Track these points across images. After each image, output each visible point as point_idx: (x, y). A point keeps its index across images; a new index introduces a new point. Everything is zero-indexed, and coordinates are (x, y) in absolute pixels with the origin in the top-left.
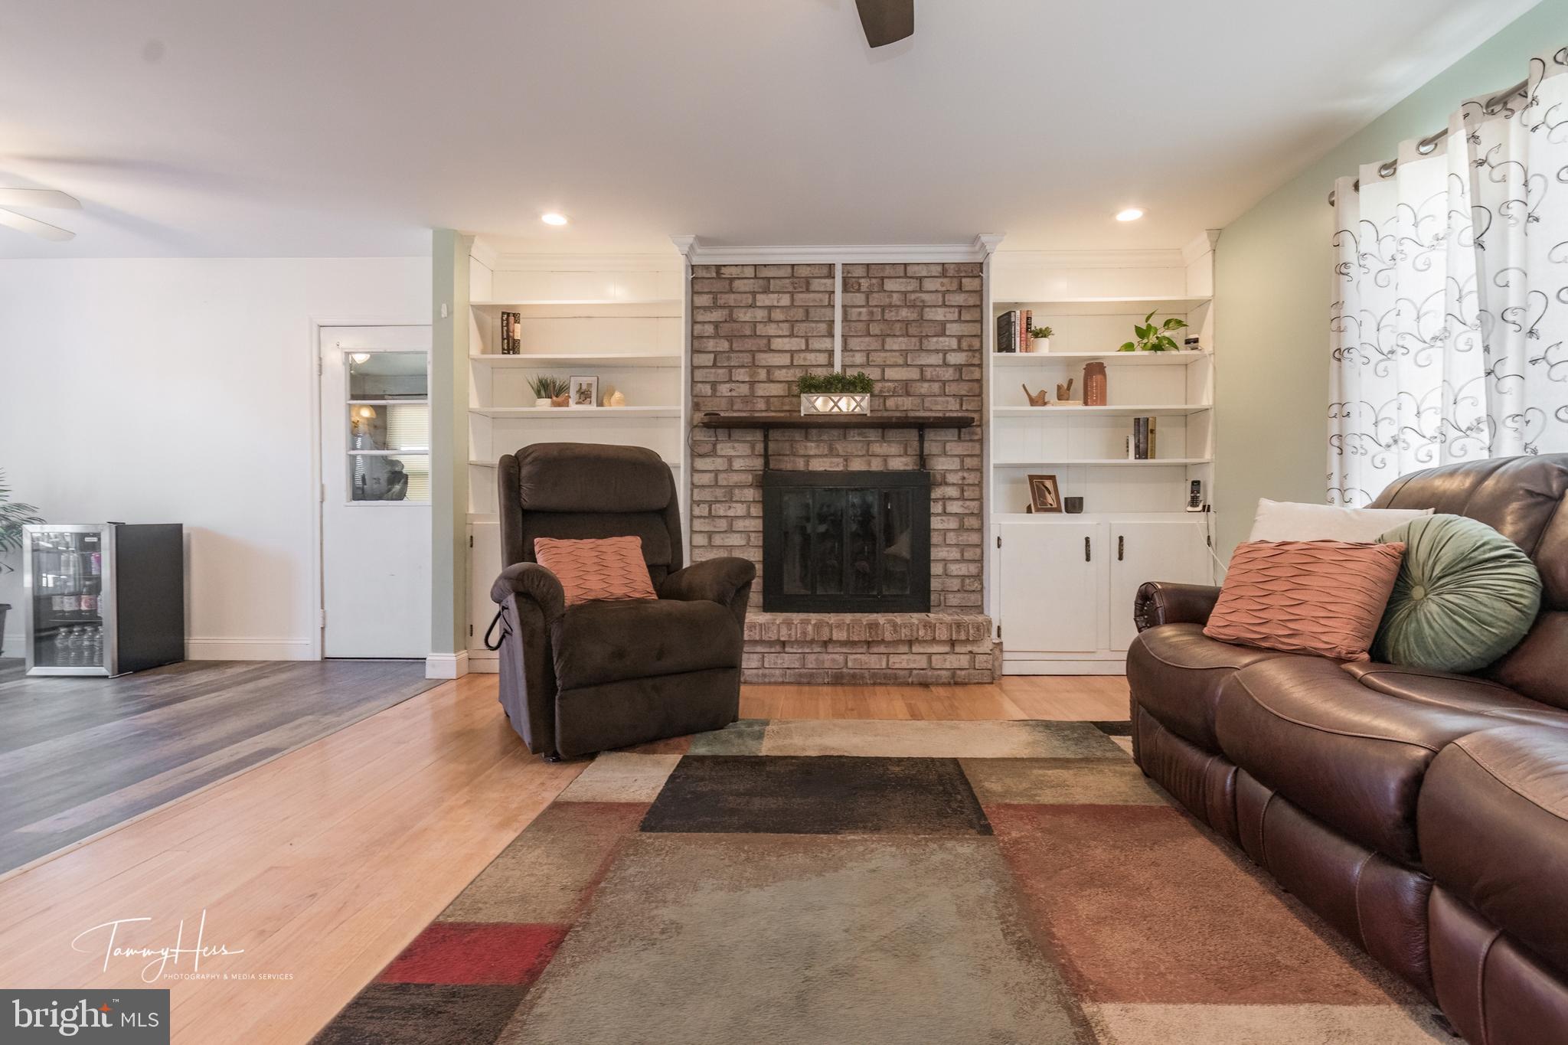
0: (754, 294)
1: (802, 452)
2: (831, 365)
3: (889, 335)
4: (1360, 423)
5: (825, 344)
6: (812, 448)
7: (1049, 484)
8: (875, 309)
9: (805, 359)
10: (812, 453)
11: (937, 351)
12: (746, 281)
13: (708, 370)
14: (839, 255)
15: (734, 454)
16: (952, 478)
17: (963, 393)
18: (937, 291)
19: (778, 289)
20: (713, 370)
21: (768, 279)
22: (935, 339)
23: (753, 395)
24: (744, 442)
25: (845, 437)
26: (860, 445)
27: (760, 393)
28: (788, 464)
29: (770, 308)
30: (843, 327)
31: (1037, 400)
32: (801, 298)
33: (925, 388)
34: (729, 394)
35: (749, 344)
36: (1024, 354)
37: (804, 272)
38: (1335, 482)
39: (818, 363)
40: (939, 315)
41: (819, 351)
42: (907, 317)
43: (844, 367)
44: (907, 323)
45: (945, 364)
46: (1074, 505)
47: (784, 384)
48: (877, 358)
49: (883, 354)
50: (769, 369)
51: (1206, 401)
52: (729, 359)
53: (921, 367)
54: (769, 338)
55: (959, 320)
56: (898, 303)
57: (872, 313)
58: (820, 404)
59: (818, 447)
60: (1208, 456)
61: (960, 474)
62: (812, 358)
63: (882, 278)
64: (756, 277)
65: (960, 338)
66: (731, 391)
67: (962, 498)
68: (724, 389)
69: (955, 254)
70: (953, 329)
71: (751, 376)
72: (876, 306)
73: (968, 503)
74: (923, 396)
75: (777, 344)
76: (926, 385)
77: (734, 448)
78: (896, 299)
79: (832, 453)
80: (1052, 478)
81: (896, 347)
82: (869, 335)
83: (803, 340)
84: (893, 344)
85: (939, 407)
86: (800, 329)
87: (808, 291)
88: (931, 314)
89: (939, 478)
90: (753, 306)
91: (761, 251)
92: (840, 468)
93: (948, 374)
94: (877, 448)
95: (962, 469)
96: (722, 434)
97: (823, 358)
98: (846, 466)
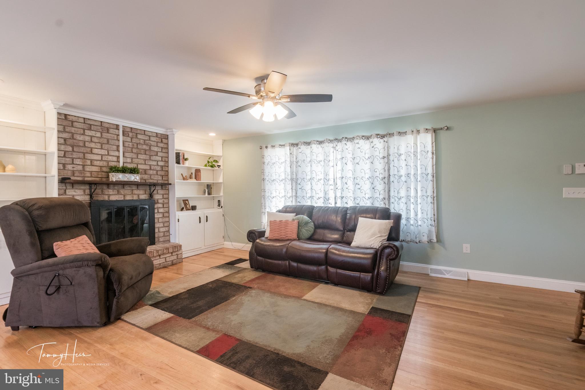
0: (84, 129)
1: (107, 193)
2: (118, 162)
3: (139, 153)
5: (116, 153)
6: (111, 192)
7: (187, 202)
8: (135, 144)
9: (107, 158)
10: (111, 193)
11: (155, 161)
12: (80, 124)
13: (61, 158)
14: (122, 123)
15: (75, 194)
16: (160, 201)
17: (163, 174)
18: (155, 141)
19: (95, 129)
20: (64, 159)
21: (91, 125)
22: (155, 157)
23: (84, 170)
24: (80, 189)
25: (124, 187)
26: (129, 191)
27: (88, 170)
28: (101, 198)
29: (92, 137)
30: (123, 149)
31: (185, 178)
32: (105, 135)
33: (151, 172)
34: (72, 169)
35: (83, 150)
36: (183, 165)
37: (106, 125)
39: (113, 160)
40: (156, 149)
41: (113, 156)
42: (145, 148)
43: (124, 163)
44: (146, 150)
45: (158, 165)
46: (194, 208)
47: (98, 167)
48: (135, 161)
49: (137, 160)
50: (92, 161)
51: (221, 181)
52: (72, 154)
53: (150, 165)
54: (92, 148)
55: (162, 152)
56: (143, 143)
57: (133, 145)
59: (113, 191)
60: (222, 194)
61: (163, 200)
62: (110, 158)
63: (137, 134)
64: (84, 123)
65: (162, 157)
66: (73, 168)
67: (163, 207)
68: (70, 167)
69: (160, 131)
70: (160, 154)
71: (83, 163)
72: (135, 143)
73: (165, 209)
74: (151, 175)
75: (95, 151)
76: (151, 171)
77: (75, 191)
78: (142, 141)
79: (119, 193)
80: (188, 200)
81: (142, 158)
82: (132, 152)
83: (107, 151)
84: (140, 156)
85: (156, 179)
86: (105, 146)
87: (108, 132)
88: (153, 148)
89: (156, 201)
90: (84, 134)
92: (122, 199)
93: (159, 168)
94: (136, 192)
95: (163, 198)
96: (69, 186)
97: (115, 159)
98: (124, 198)
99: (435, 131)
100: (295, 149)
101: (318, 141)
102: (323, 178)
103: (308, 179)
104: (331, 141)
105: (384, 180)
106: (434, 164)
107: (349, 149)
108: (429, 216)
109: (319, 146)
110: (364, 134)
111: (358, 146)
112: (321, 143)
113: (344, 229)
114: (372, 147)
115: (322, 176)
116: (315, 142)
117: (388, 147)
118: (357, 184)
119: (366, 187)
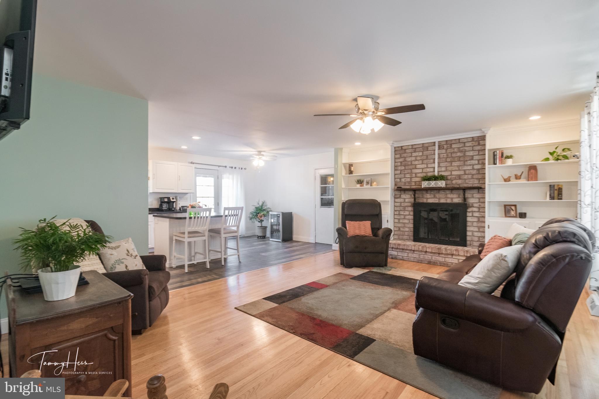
0: (411, 153)
1: (425, 197)
2: (434, 171)
3: (453, 161)
5: (432, 165)
6: (428, 196)
7: (513, 208)
8: (449, 154)
9: (426, 170)
10: (428, 197)
11: (470, 165)
12: (409, 150)
13: (399, 175)
14: (437, 139)
15: (406, 197)
16: (475, 205)
17: (480, 178)
18: (470, 146)
19: (418, 151)
20: (400, 175)
21: (416, 148)
22: (469, 161)
23: (411, 181)
24: (408, 194)
25: (439, 193)
26: (443, 195)
27: (413, 181)
28: (421, 201)
29: (416, 156)
30: (438, 160)
31: (507, 180)
32: (426, 153)
33: (466, 177)
34: (405, 181)
35: (410, 167)
36: (500, 165)
37: (426, 145)
39: (431, 171)
40: (471, 153)
41: (431, 168)
42: (459, 155)
43: (438, 172)
44: (460, 157)
45: (473, 169)
46: (523, 215)
47: (420, 178)
48: (450, 168)
49: (451, 167)
50: (416, 174)
52: (404, 171)
53: (465, 170)
54: (416, 165)
55: (478, 155)
56: (457, 151)
57: (447, 155)
59: (430, 195)
61: (479, 204)
62: (428, 170)
63: (451, 144)
64: (412, 148)
65: (478, 160)
66: (405, 180)
67: (479, 211)
68: (403, 180)
69: (476, 134)
70: (476, 158)
71: (411, 176)
72: (449, 153)
73: (481, 213)
74: (465, 179)
75: (418, 166)
76: (466, 176)
77: (406, 196)
78: (456, 150)
79: (435, 197)
80: (515, 206)
81: (456, 165)
82: (446, 162)
83: (426, 165)
84: (454, 164)
85: (471, 183)
86: (425, 162)
87: (427, 150)
88: (468, 154)
89: (471, 205)
90: (411, 156)
92: (437, 202)
93: (474, 172)
94: (449, 196)
95: (479, 202)
96: (402, 192)
97: (432, 170)
98: (439, 201)
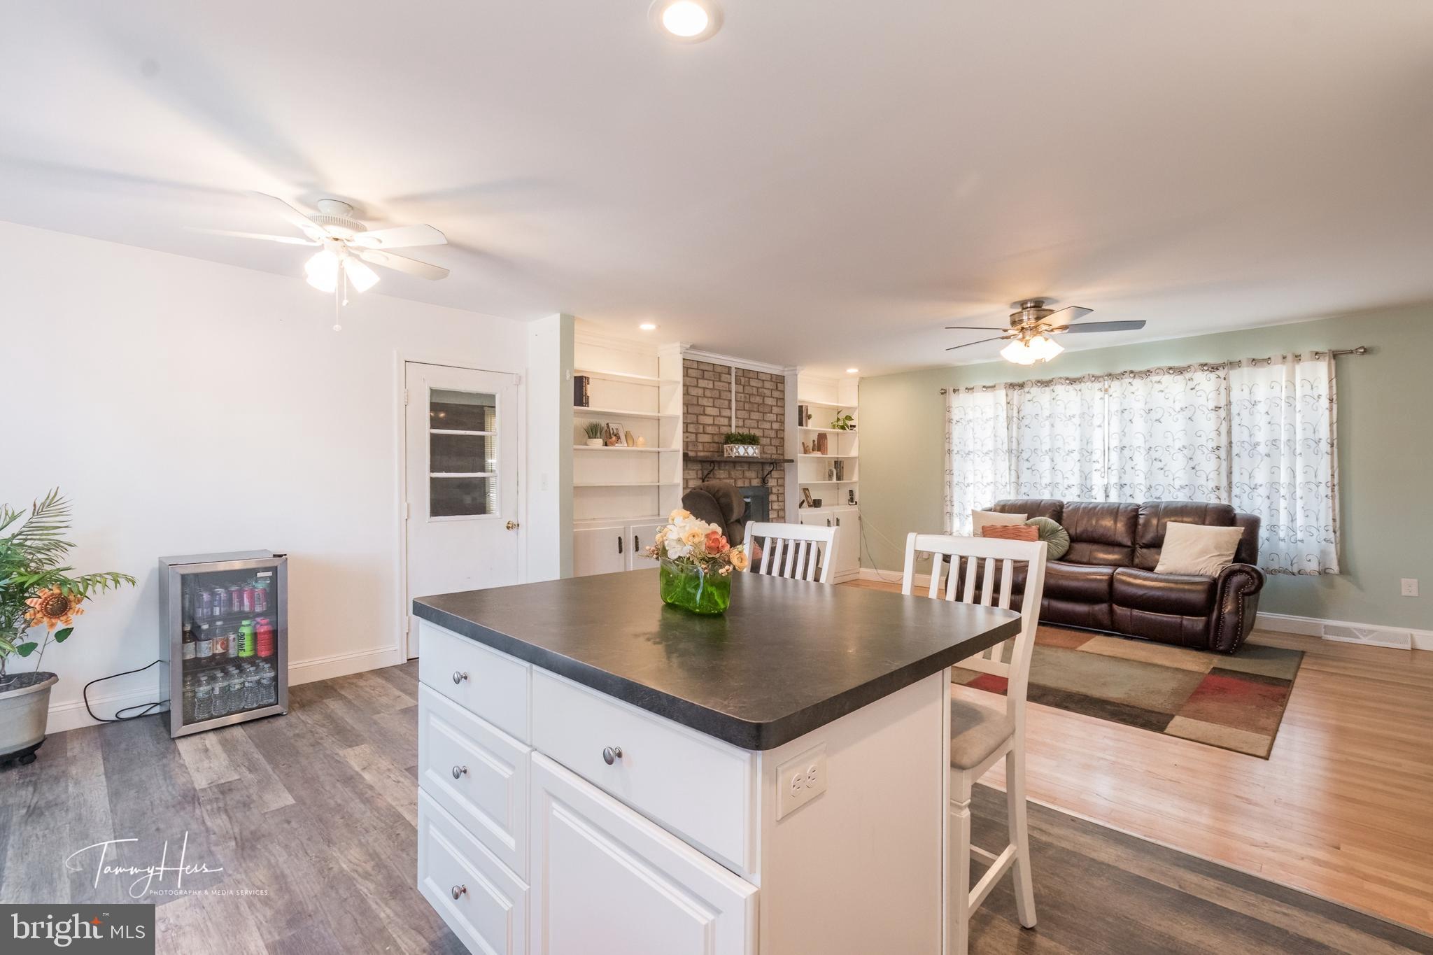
0: (697, 379)
2: (730, 426)
3: (752, 411)
4: (955, 479)
5: (728, 413)
7: (807, 492)
9: (719, 421)
10: (722, 477)
11: (769, 421)
14: (736, 363)
15: (689, 477)
16: (774, 489)
17: (777, 444)
18: (769, 389)
19: (708, 377)
21: (703, 371)
22: (769, 415)
23: (698, 440)
24: (697, 470)
25: (735, 467)
30: (735, 404)
31: (807, 451)
32: (717, 384)
36: (806, 428)
37: (718, 369)
38: (948, 498)
39: (725, 424)
40: (770, 402)
41: (725, 417)
42: (758, 401)
43: (736, 427)
44: (758, 405)
45: (772, 429)
46: (817, 503)
47: (711, 435)
48: (748, 423)
49: (750, 421)
51: (854, 453)
53: (764, 429)
55: (777, 405)
56: (755, 393)
57: (745, 397)
58: (741, 450)
60: (855, 478)
61: (777, 488)
62: (722, 421)
63: (749, 378)
65: (777, 415)
67: (778, 501)
69: (775, 370)
70: (775, 410)
71: (696, 429)
72: (747, 394)
73: (780, 503)
74: (764, 445)
75: (707, 410)
78: (755, 390)
80: (808, 489)
81: (755, 417)
82: (745, 409)
83: (719, 410)
84: (753, 415)
85: (770, 452)
86: (717, 403)
87: (720, 380)
88: (767, 401)
89: (770, 490)
91: (699, 353)
93: (773, 434)
94: (747, 474)
95: (778, 485)
97: (726, 421)
99: (1335, 355)
100: (1016, 394)
101: (1067, 379)
102: (1077, 449)
103: (1044, 451)
104: (1096, 378)
105: (1217, 452)
106: (1335, 420)
107: (1136, 393)
108: (1322, 523)
109: (1070, 387)
110: (1171, 365)
111: (1158, 387)
112: (1072, 381)
113: (1134, 543)
114: (1192, 389)
115: (1075, 445)
116: (1063, 381)
117: (1228, 390)
118: (1155, 460)
119: (1177, 466)
